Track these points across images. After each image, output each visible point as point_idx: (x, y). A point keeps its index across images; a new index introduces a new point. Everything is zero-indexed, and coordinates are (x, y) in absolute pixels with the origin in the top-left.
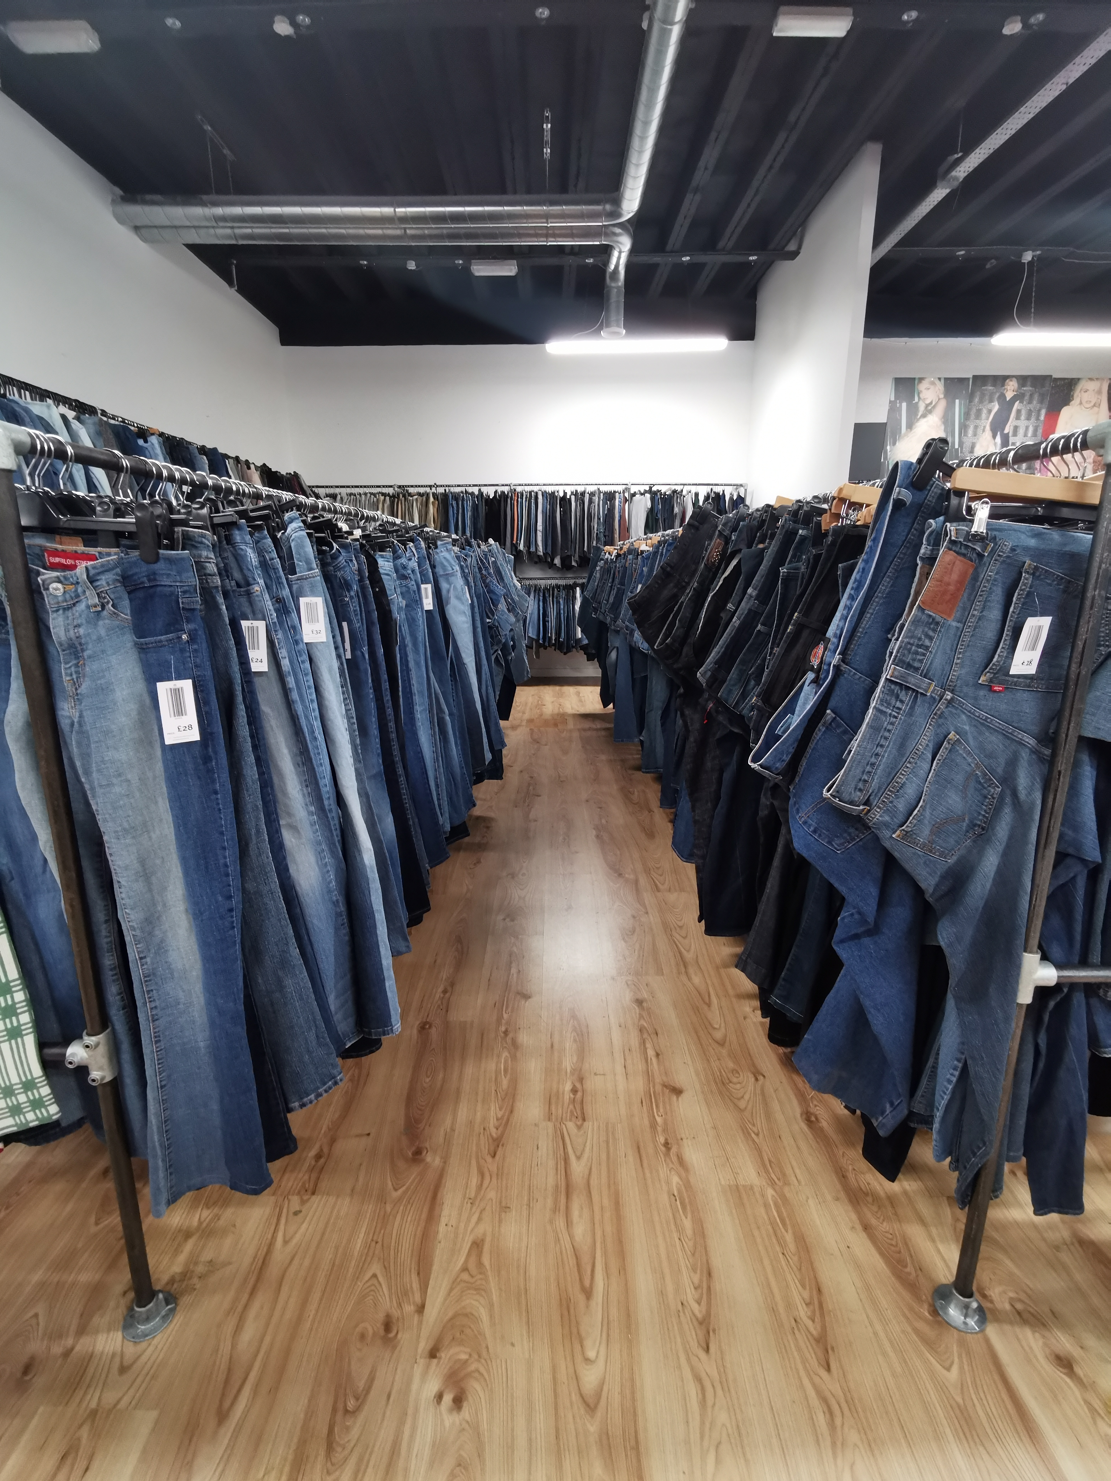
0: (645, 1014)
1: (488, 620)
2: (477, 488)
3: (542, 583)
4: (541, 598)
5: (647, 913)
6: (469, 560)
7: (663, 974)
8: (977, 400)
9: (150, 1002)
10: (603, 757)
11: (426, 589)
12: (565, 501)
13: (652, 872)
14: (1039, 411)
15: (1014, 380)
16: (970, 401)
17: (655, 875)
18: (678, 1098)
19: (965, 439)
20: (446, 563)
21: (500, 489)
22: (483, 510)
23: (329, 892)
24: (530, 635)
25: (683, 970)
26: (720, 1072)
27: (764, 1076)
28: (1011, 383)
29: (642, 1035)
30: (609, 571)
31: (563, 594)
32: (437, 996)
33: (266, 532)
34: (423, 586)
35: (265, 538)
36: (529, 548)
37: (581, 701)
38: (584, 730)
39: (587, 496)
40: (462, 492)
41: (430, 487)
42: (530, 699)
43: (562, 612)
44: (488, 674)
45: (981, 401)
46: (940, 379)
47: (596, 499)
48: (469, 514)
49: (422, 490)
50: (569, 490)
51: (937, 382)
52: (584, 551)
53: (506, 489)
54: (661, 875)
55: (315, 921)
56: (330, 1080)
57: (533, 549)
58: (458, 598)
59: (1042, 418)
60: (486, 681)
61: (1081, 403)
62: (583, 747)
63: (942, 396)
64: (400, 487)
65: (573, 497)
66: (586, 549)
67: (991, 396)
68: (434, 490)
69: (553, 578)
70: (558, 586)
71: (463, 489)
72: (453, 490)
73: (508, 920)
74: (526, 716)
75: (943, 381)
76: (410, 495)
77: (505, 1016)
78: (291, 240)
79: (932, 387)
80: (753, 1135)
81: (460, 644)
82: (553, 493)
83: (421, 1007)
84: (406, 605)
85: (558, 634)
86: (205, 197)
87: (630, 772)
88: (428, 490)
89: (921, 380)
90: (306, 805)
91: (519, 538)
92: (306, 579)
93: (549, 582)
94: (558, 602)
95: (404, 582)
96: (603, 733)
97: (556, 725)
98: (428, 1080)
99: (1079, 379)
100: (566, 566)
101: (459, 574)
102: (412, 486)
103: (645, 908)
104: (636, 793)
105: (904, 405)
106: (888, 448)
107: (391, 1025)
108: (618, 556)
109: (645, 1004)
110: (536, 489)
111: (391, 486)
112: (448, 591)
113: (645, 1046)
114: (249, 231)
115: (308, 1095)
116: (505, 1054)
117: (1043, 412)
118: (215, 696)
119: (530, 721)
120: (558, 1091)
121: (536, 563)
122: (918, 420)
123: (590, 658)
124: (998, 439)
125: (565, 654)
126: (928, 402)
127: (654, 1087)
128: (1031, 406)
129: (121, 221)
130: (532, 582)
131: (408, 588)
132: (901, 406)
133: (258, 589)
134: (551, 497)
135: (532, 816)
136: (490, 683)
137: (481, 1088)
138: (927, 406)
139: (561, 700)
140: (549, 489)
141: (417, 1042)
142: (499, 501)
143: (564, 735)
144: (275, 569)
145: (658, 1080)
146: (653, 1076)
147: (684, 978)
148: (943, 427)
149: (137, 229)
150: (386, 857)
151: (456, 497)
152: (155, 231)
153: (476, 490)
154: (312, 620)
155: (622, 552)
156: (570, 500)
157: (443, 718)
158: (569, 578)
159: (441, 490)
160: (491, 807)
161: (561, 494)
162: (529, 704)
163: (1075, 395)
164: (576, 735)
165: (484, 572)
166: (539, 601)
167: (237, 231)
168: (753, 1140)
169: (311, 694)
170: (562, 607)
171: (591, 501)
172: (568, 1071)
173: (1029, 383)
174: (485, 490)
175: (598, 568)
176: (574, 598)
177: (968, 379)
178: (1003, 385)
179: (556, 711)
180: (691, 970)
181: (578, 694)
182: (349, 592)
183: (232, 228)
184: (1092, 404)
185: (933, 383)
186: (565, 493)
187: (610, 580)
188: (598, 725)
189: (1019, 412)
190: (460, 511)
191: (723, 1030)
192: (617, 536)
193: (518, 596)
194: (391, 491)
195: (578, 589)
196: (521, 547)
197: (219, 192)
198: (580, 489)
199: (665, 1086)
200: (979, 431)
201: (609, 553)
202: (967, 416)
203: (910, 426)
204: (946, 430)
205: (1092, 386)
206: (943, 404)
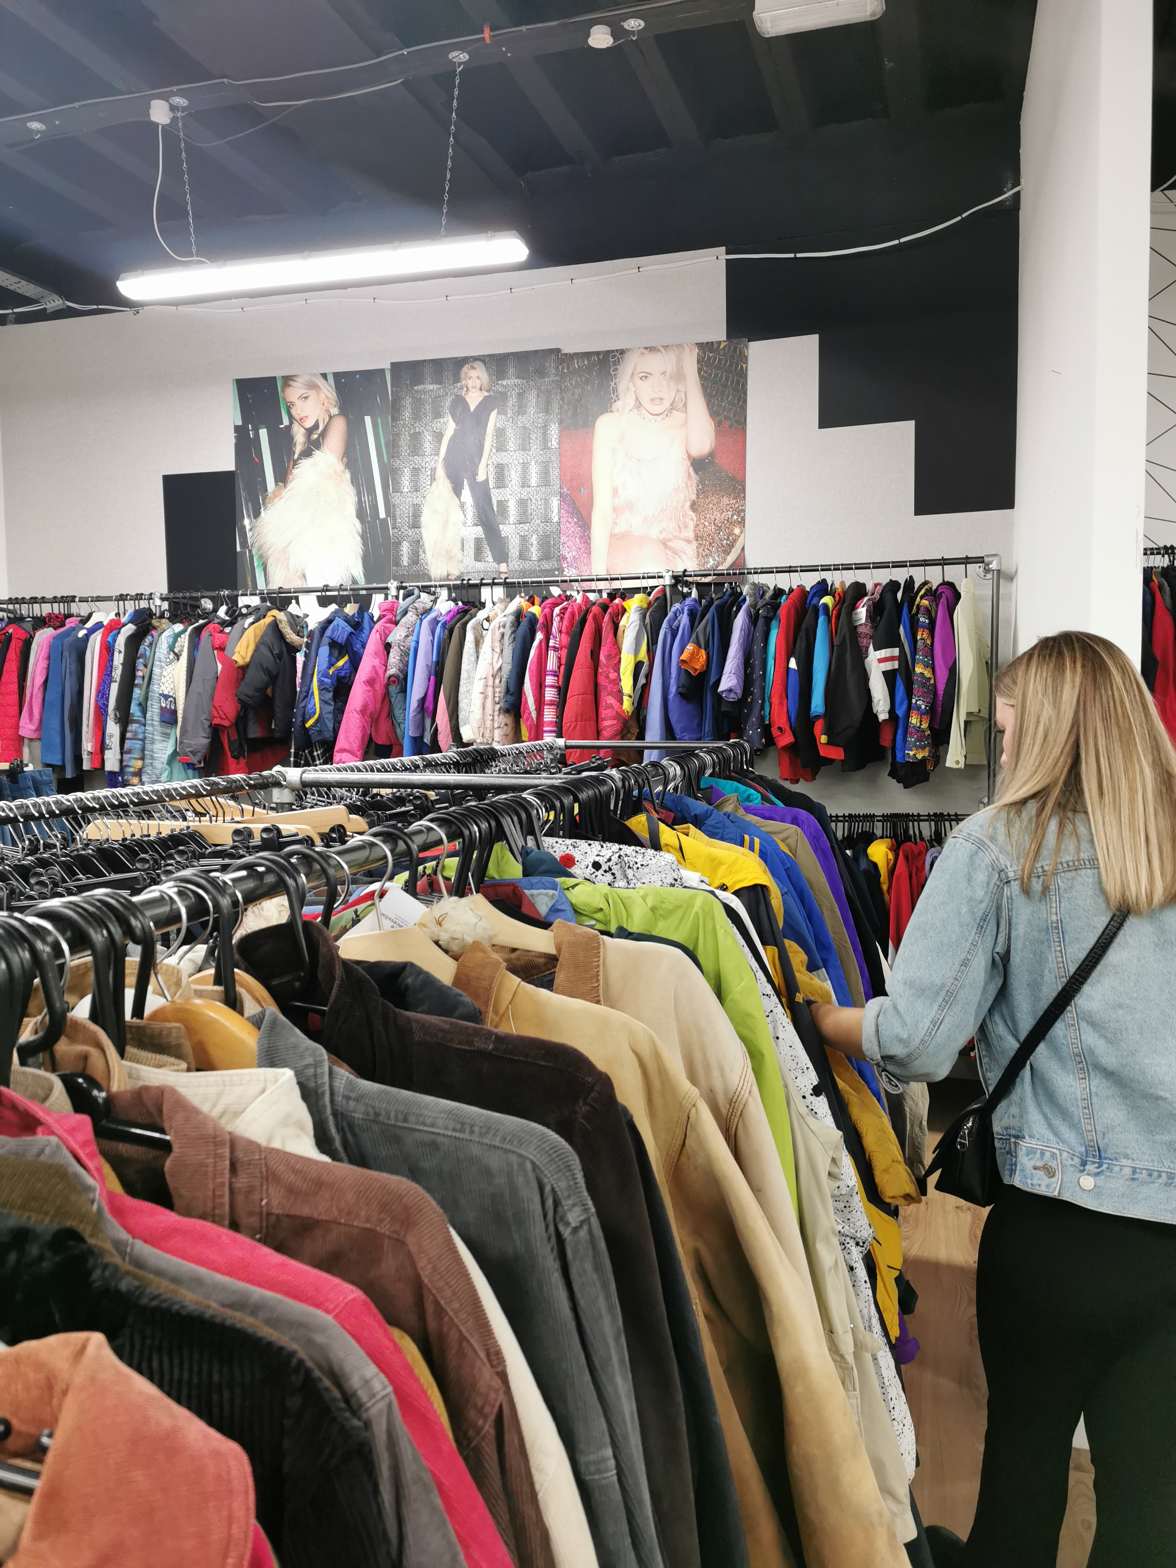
8: (407, 414)
14: (545, 428)
15: (479, 365)
16: (394, 419)
19: (396, 499)
28: (474, 374)
45: (417, 416)
46: (324, 376)
51: (320, 382)
59: (554, 443)
61: (639, 405)
63: (335, 411)
67: (437, 401)
75: (331, 379)
79: (312, 394)
89: (288, 380)
99: (622, 352)
105: (263, 433)
106: (246, 522)
117: (554, 430)
124: (467, 494)
128: (522, 420)
132: (257, 435)
163: (621, 388)
173: (511, 371)
177: (382, 371)
178: (457, 379)
184: (666, 405)
185: (312, 386)
189: (500, 433)
200: (425, 479)
202: (391, 448)
203: (282, 477)
204: (354, 481)
205: (656, 363)
206: (339, 429)
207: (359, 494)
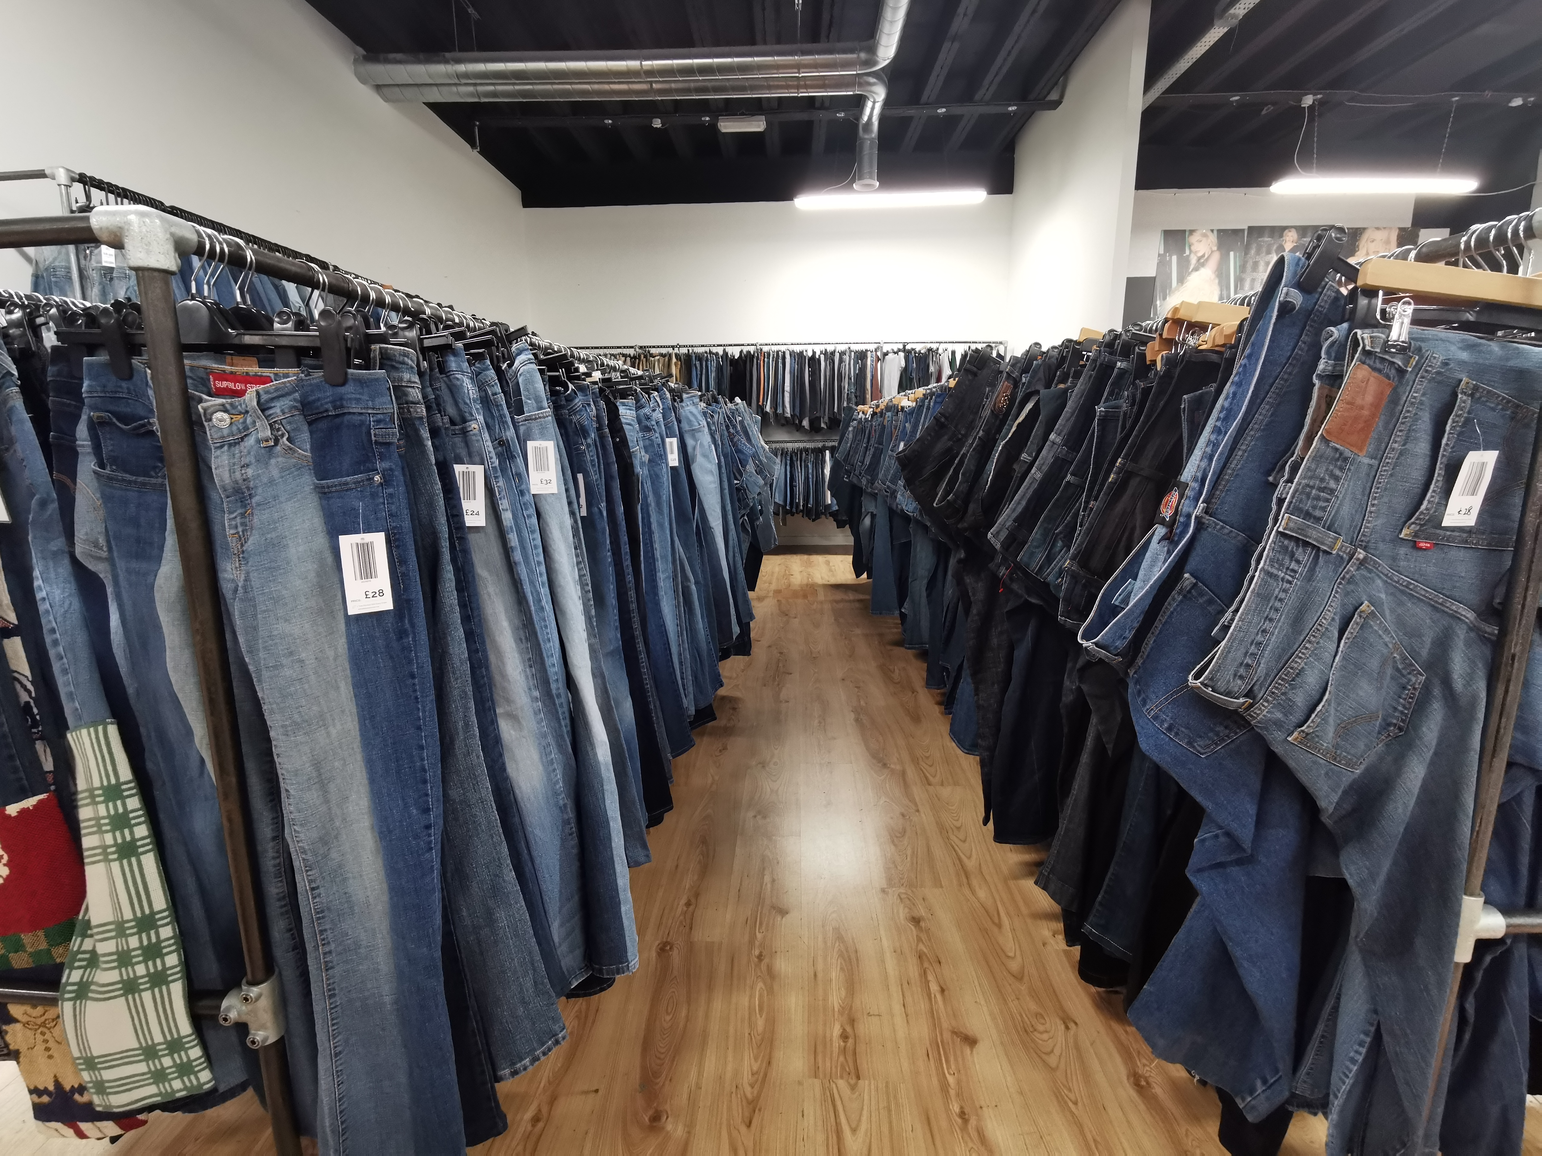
0: (924, 936)
1: (736, 482)
2: (722, 348)
3: (790, 446)
4: (788, 462)
5: (918, 811)
6: (716, 417)
7: (942, 887)
8: (1253, 252)
9: (323, 945)
10: (858, 631)
11: (671, 443)
12: (814, 361)
13: (921, 763)
15: (1293, 230)
16: (1246, 254)
17: (925, 765)
18: (972, 1051)
20: (692, 418)
21: (745, 349)
22: (728, 370)
23: (556, 794)
24: (777, 500)
25: (965, 880)
26: (1021, 1016)
27: (1076, 1024)
28: (1290, 234)
29: (922, 964)
30: (863, 430)
31: (811, 457)
32: (679, 910)
33: (488, 362)
34: (668, 440)
35: (487, 369)
36: (776, 409)
37: (831, 570)
38: (837, 602)
39: (837, 355)
40: (706, 352)
41: (673, 347)
42: (777, 569)
43: (810, 476)
44: (736, 539)
45: (1258, 252)
46: (1212, 231)
47: (846, 358)
48: (713, 375)
49: (664, 351)
50: (818, 349)
51: (1210, 234)
52: (834, 412)
53: (752, 349)
54: (931, 766)
55: (537, 832)
56: (550, 1039)
57: (780, 411)
58: (705, 456)
60: (734, 548)
61: (1367, 254)
62: (835, 620)
63: (1215, 248)
64: (641, 347)
65: (822, 357)
66: (836, 410)
67: (1269, 247)
68: (676, 350)
69: (801, 441)
70: (806, 450)
71: (707, 349)
72: (696, 350)
73: (759, 817)
74: (773, 587)
75: (1215, 232)
76: (652, 356)
77: (759, 936)
78: (535, 97)
79: (1204, 239)
80: (1070, 1104)
81: (706, 507)
82: (802, 353)
83: (660, 924)
84: (649, 460)
85: (806, 499)
86: (448, 55)
87: (889, 647)
88: (670, 350)
89: (1192, 232)
90: (530, 689)
91: (765, 399)
92: (536, 419)
93: (796, 445)
94: (807, 467)
95: (647, 435)
96: (857, 605)
97: (805, 596)
98: (668, 1018)
99: (1364, 229)
100: (815, 428)
101: (706, 429)
102: (654, 347)
103: (916, 805)
104: (897, 671)
105: (1174, 258)
106: (1158, 302)
107: (627, 961)
108: (874, 414)
109: (922, 924)
110: (783, 348)
111: (632, 347)
112: (694, 448)
113: (926, 977)
114: (492, 88)
115: (521, 1059)
116: (760, 985)
118: (413, 554)
119: (778, 592)
120: (825, 1037)
121: (783, 425)
122: (1190, 274)
123: (840, 525)
125: (814, 520)
126: (1200, 254)
127: (941, 1035)
129: (363, 81)
130: (778, 445)
131: (651, 440)
132: (1171, 259)
133: (476, 426)
134: (799, 357)
135: (783, 695)
136: (737, 550)
137: (732, 1031)
138: (1199, 259)
139: (810, 570)
140: (797, 349)
141: (656, 968)
142: (745, 362)
143: (814, 607)
144: (498, 406)
145: (945, 1025)
146: (939, 1019)
147: (967, 891)
148: (1217, 281)
149: (378, 88)
150: (623, 749)
151: (699, 357)
152: (397, 89)
153: (720, 350)
154: (542, 467)
155: (879, 410)
156: (819, 360)
157: (688, 587)
158: (818, 441)
159: (684, 351)
160: (737, 686)
161: (810, 354)
162: (776, 575)
163: (1361, 245)
164: (827, 607)
165: (731, 430)
166: (786, 465)
167: (480, 89)
168: (1071, 1112)
169: (538, 555)
170: (810, 471)
171: (841, 361)
172: (836, 1009)
174: (730, 350)
175: (851, 429)
176: (823, 461)
177: (1243, 230)
178: (1281, 236)
179: (805, 582)
180: (975, 882)
181: (828, 563)
182: (585, 438)
183: (475, 85)
185: (1205, 235)
186: (814, 353)
187: (865, 440)
188: (851, 596)
190: (704, 371)
191: (1019, 958)
192: (869, 396)
193: (766, 457)
194: (631, 352)
195: (827, 452)
196: (768, 409)
197: (462, 49)
198: (830, 348)
199: (955, 1033)
201: (863, 413)
202: (1243, 268)
203: (1181, 280)
204: (1220, 284)
205: (1380, 235)
206: (1216, 256)
207: (1221, 291)
